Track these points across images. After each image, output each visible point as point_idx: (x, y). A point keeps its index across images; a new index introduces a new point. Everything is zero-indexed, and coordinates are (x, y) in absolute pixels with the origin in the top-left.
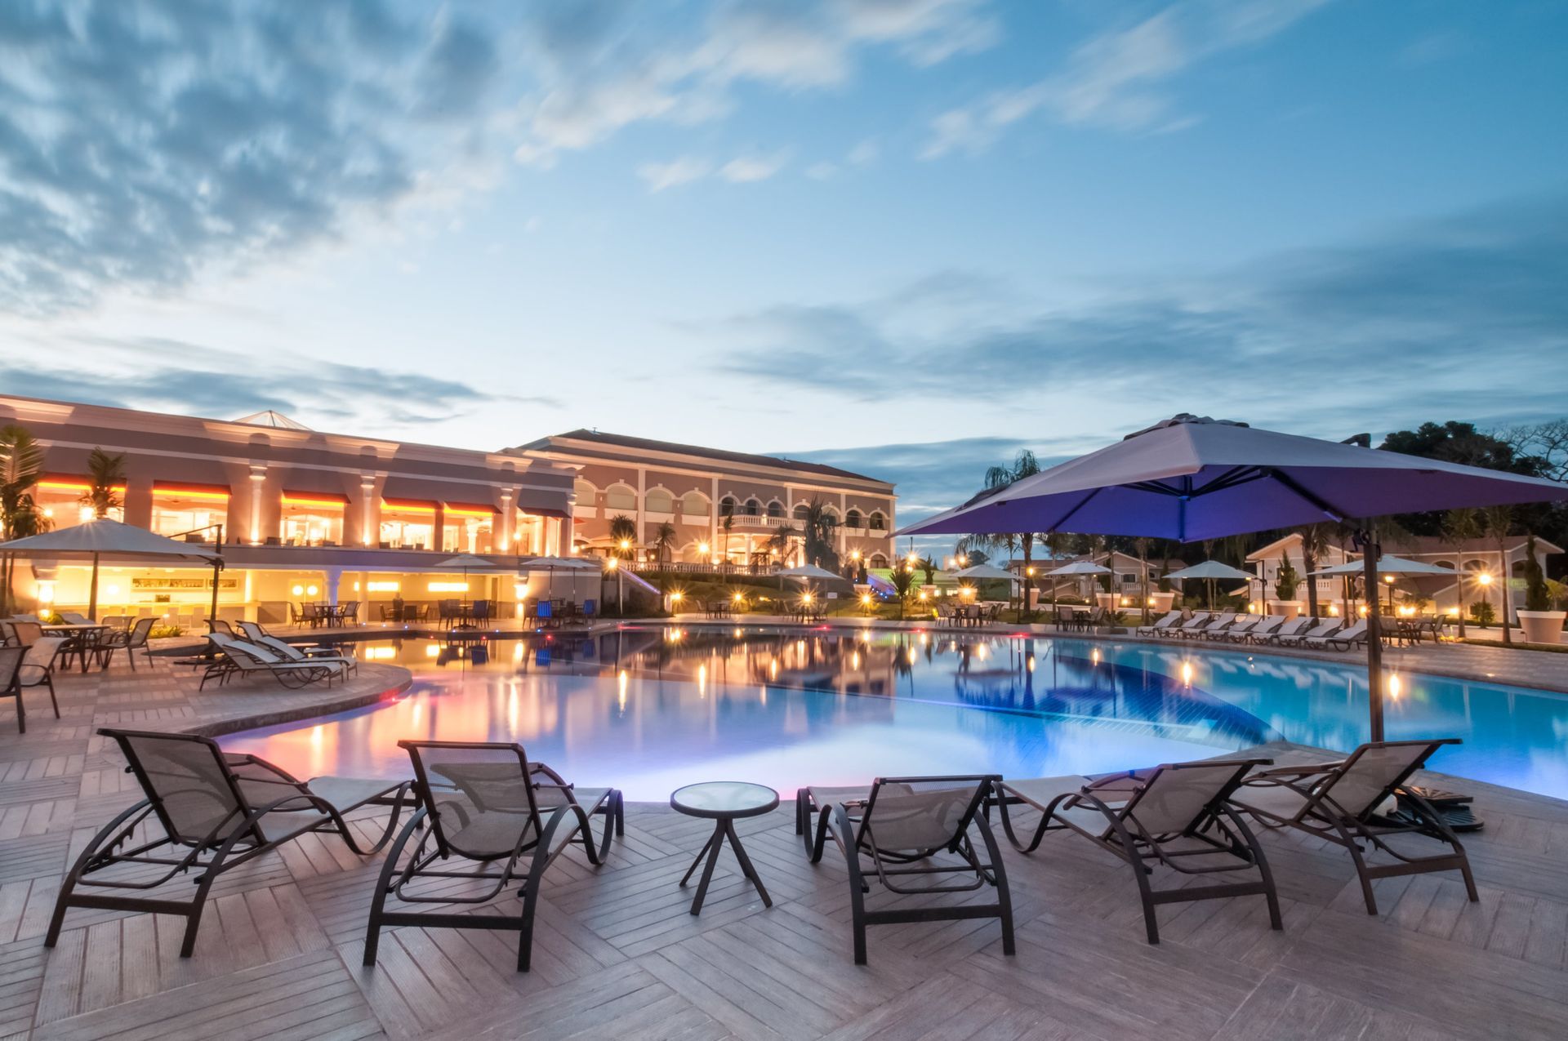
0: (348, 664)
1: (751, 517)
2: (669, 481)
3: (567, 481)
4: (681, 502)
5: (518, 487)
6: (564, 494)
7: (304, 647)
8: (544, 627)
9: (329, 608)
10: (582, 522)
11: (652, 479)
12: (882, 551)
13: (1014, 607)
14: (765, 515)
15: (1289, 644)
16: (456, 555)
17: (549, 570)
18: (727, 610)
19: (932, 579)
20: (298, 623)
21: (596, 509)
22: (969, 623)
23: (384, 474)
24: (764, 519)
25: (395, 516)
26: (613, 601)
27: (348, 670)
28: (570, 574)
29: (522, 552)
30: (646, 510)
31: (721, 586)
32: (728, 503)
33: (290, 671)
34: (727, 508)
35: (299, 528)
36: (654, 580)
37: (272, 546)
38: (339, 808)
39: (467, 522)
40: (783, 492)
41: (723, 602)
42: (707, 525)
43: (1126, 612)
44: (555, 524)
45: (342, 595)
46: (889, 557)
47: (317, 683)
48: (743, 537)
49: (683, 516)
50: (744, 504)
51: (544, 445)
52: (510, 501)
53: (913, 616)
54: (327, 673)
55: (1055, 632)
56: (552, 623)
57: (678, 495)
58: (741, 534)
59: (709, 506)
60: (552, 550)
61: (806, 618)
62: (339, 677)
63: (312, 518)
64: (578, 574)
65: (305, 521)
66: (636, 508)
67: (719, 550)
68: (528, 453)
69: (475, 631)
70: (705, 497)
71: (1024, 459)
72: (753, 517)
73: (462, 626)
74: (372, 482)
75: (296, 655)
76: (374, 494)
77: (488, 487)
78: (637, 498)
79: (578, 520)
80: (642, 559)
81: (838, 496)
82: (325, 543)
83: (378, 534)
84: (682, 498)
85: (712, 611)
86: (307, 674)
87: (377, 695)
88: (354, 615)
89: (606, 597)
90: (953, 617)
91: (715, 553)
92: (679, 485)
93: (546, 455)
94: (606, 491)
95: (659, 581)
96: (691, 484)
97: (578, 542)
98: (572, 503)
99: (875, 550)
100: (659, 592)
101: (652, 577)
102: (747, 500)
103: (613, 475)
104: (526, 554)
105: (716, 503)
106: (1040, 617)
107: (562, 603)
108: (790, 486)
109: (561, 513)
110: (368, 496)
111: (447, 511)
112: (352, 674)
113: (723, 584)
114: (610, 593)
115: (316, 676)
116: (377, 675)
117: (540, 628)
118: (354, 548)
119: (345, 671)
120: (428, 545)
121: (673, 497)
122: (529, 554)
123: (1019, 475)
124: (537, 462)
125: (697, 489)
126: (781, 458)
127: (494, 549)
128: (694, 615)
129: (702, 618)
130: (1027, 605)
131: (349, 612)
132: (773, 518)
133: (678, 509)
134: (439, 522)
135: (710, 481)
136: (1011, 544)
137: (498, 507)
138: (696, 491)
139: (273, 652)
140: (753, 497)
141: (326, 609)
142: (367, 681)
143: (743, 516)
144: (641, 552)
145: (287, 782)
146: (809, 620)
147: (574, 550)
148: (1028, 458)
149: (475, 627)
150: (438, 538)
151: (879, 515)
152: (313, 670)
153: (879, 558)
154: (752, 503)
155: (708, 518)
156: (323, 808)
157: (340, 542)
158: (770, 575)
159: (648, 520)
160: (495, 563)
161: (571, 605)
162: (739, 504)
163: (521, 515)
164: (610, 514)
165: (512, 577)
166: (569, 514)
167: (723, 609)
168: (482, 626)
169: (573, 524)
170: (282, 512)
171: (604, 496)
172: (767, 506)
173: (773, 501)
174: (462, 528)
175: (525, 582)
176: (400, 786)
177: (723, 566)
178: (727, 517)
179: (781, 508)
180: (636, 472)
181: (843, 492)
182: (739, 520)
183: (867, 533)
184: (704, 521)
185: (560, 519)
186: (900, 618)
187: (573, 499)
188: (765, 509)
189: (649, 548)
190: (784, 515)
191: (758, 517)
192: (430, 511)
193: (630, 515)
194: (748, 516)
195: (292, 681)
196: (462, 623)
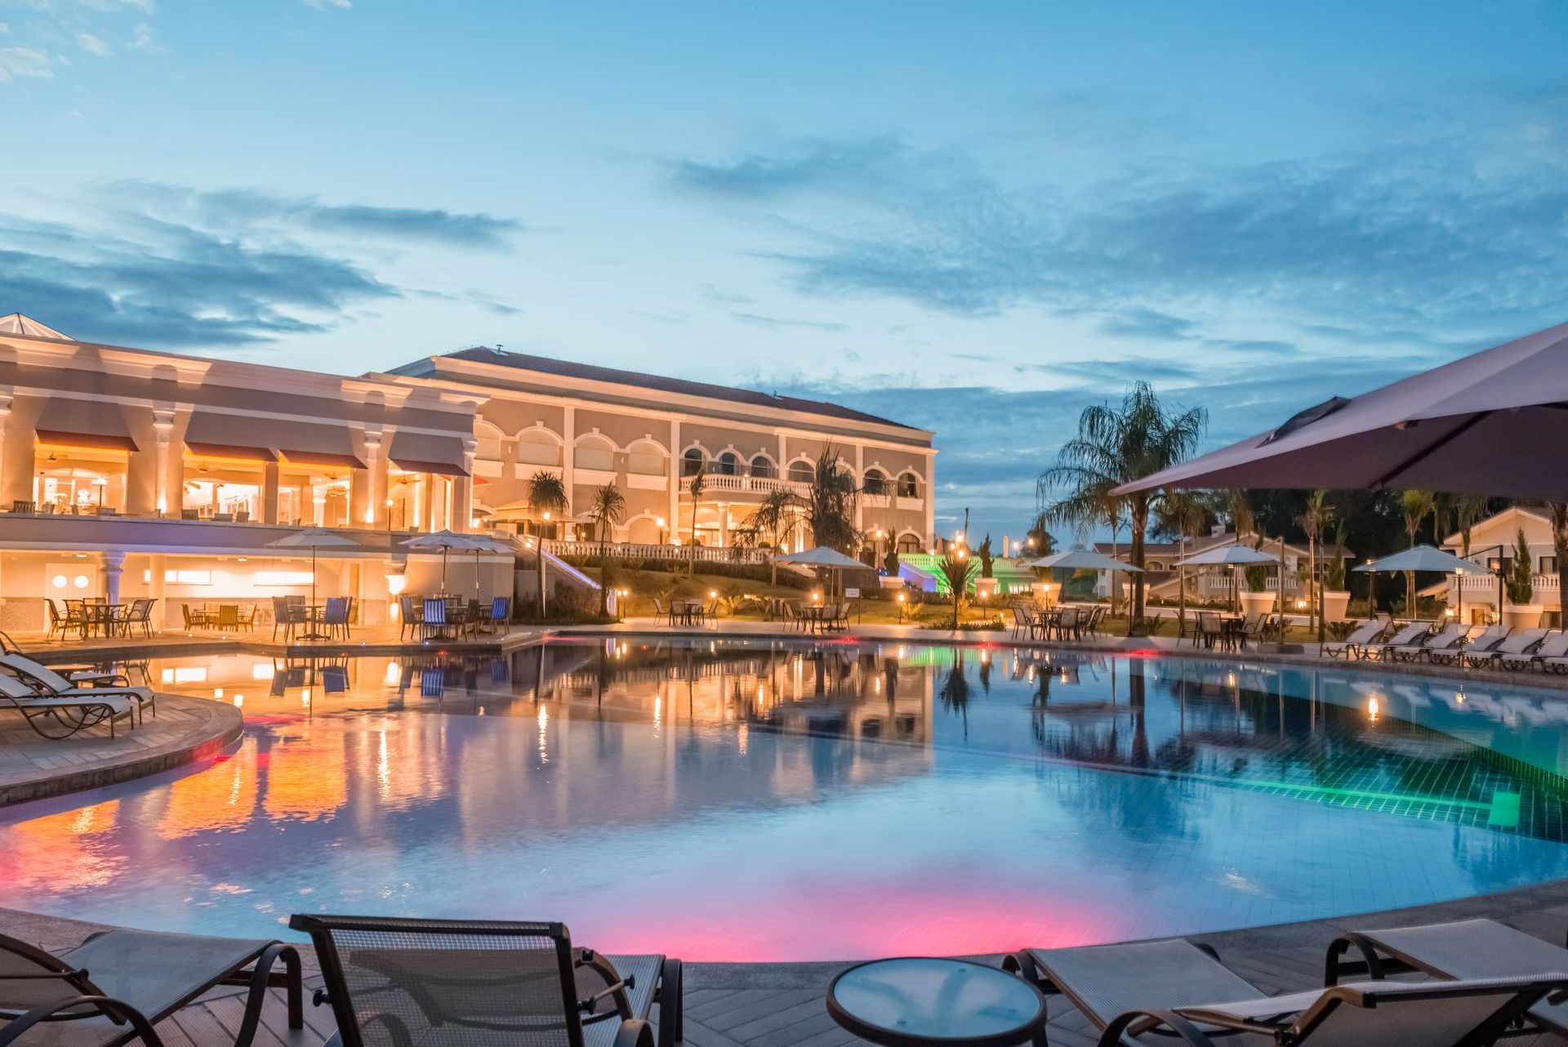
0: (140, 699)
1: (727, 477)
2: (608, 424)
3: (463, 422)
4: (626, 456)
5: (391, 429)
6: (459, 440)
7: (70, 672)
8: (436, 638)
9: (107, 607)
10: (485, 482)
11: (583, 422)
12: (914, 528)
13: (1117, 612)
14: (746, 475)
15: (1515, 667)
16: (295, 530)
17: (441, 553)
18: (700, 613)
19: (991, 570)
20: (61, 631)
21: (502, 464)
22: (1059, 635)
23: (188, 408)
24: (746, 481)
25: (204, 472)
26: (531, 599)
27: (141, 708)
28: (472, 559)
29: (395, 527)
30: (574, 467)
31: (686, 578)
32: (693, 457)
33: (50, 709)
34: (692, 465)
35: (60, 489)
36: (587, 569)
37: (21, 515)
38: (148, 1013)
39: (312, 481)
40: (772, 443)
41: (693, 601)
42: (663, 488)
43: (1290, 621)
44: (446, 485)
45: (126, 591)
46: (924, 537)
47: (91, 729)
48: (716, 507)
49: (629, 476)
50: (717, 459)
51: (425, 369)
52: (378, 451)
53: (971, 623)
54: (107, 712)
55: (1194, 650)
56: (445, 632)
57: (622, 445)
58: (714, 502)
59: (667, 461)
60: (441, 522)
61: (817, 625)
62: (128, 720)
63: (79, 473)
64: (483, 559)
65: (70, 478)
66: (560, 464)
67: (680, 526)
68: (401, 380)
69: (329, 643)
70: (660, 448)
71: (1139, 394)
72: (731, 478)
73: (308, 636)
74: (171, 420)
75: (58, 684)
76: (172, 438)
77: (345, 429)
78: (561, 448)
79: (479, 480)
80: (570, 537)
81: (853, 448)
82: (100, 510)
83: (179, 497)
84: (628, 450)
85: (677, 615)
86: (76, 714)
87: (190, 751)
88: (145, 619)
89: (521, 594)
90: (1037, 626)
91: (675, 528)
92: (622, 430)
93: (430, 383)
94: (517, 438)
95: (597, 570)
96: (638, 429)
97: (479, 513)
98: (471, 454)
99: (904, 528)
100: (598, 587)
101: (588, 564)
102: (721, 453)
103: (530, 414)
104: (401, 529)
105: (676, 458)
106: (1160, 625)
107: (459, 603)
108: (783, 433)
109: (455, 469)
110: (164, 440)
111: (284, 464)
112: (147, 716)
113: (689, 576)
114: (528, 587)
115: (91, 719)
116: (187, 717)
117: (427, 639)
118: (145, 518)
119: (136, 708)
120: (255, 516)
121: (615, 448)
122: (407, 528)
123: (1129, 417)
124: (417, 393)
125: (649, 436)
126: (770, 393)
127: (353, 520)
128: (650, 620)
129: (663, 624)
130: (1139, 609)
131: (137, 615)
132: (759, 479)
133: (621, 465)
134: (271, 482)
135: (667, 425)
136: (1113, 519)
137: (361, 460)
138: (648, 440)
139: (22, 681)
140: (730, 449)
141: (102, 610)
142: (172, 727)
143: (716, 476)
144: (569, 527)
145: (49, 973)
146: (822, 629)
147: (474, 524)
148: (1143, 393)
149: (329, 638)
150: (270, 502)
151: (911, 477)
152: (85, 709)
153: (910, 539)
154: (728, 458)
155: (665, 479)
156: (120, 1016)
157: (122, 510)
158: (756, 563)
159: (578, 482)
160: (354, 542)
161: (474, 605)
162: (709, 458)
163: (395, 471)
164: (525, 473)
165: (382, 562)
166: (466, 470)
167: (693, 611)
168: (338, 636)
169: (472, 486)
170: (36, 464)
171: (514, 445)
172: (749, 463)
173: (758, 454)
174: (306, 489)
175: (402, 571)
176: (261, 953)
177: (689, 549)
178: (696, 477)
179: (770, 465)
180: (560, 411)
181: (860, 443)
182: (712, 481)
183: (893, 502)
184: (658, 483)
185: (453, 478)
186: (953, 627)
187: (472, 448)
188: (747, 467)
189: (581, 521)
190: (775, 474)
191: (738, 478)
192: (258, 465)
193: (555, 473)
194: (724, 477)
195: (51, 726)
196: (309, 632)
